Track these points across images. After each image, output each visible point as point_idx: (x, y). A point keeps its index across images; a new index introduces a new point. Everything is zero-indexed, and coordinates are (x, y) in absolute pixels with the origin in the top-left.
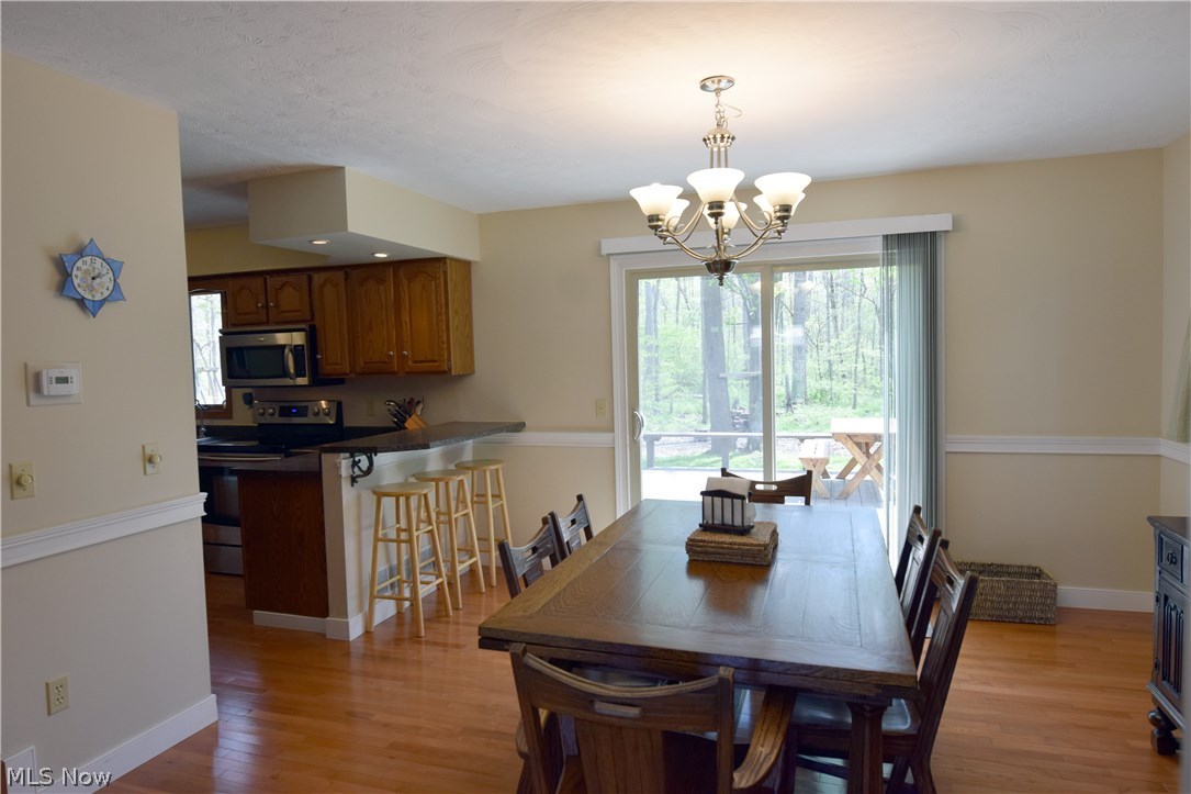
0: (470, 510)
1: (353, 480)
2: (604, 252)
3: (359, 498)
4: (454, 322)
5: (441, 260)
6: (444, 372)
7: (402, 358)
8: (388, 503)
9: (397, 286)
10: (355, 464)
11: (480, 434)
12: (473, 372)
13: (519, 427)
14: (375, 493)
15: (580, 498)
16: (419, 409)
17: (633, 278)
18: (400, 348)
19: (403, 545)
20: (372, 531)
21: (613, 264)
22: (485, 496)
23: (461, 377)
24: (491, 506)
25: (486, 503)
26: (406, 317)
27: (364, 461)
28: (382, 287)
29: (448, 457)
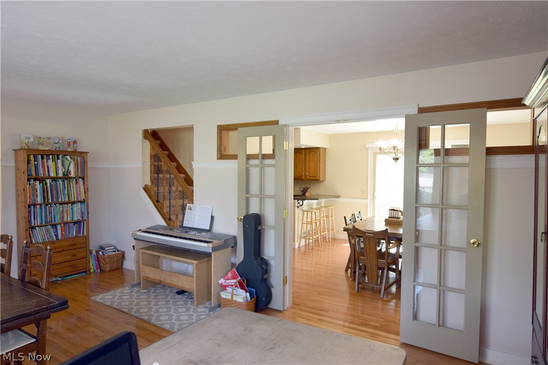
0: (325, 219)
1: (298, 207)
2: (367, 147)
3: (299, 212)
4: (321, 165)
5: (318, 148)
6: (318, 180)
7: (306, 175)
8: (305, 213)
9: (305, 155)
10: (299, 203)
11: (327, 198)
12: (325, 180)
13: (339, 197)
14: (303, 211)
15: (360, 212)
16: (309, 190)
17: (375, 154)
18: (305, 173)
19: (309, 225)
20: (301, 221)
21: (369, 151)
22: (329, 216)
23: (322, 181)
24: (330, 219)
25: (329, 218)
26: (307, 164)
27: (301, 202)
28: (301, 155)
29: (319, 204)
